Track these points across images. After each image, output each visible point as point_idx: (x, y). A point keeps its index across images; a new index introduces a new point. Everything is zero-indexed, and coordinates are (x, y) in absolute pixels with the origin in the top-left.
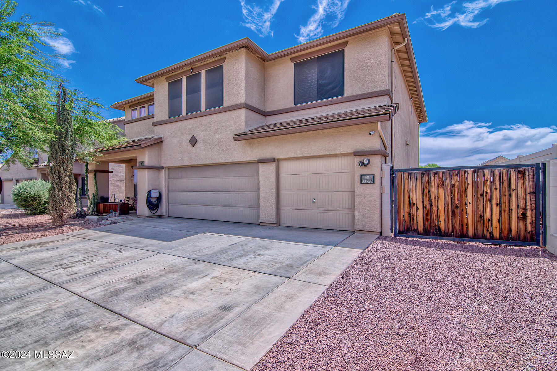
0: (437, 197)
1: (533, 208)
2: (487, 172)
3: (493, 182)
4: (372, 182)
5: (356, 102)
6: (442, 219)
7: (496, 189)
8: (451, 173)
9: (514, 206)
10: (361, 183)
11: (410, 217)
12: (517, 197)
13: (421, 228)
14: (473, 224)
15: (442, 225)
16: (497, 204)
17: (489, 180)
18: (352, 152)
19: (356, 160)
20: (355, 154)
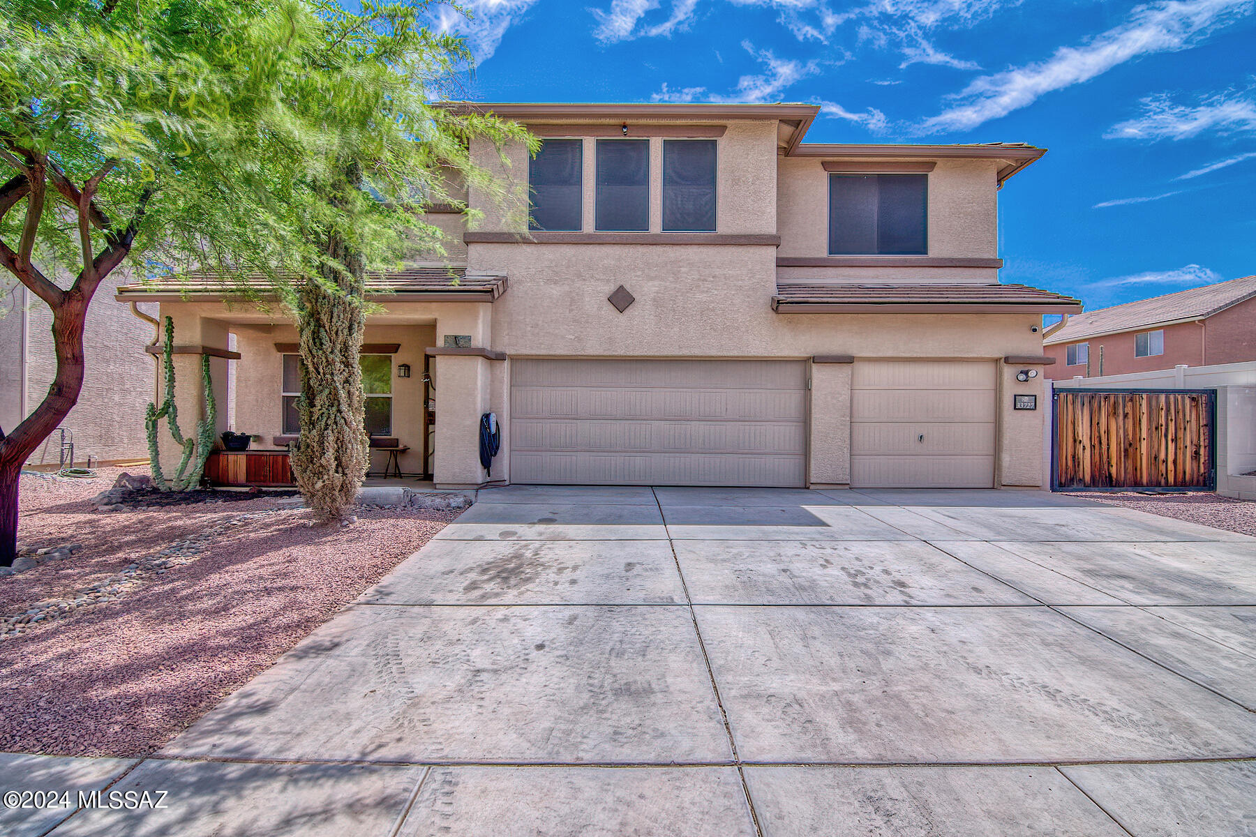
0: (1108, 432)
1: (1206, 444)
2: (1163, 397)
3: (1168, 410)
4: (1033, 407)
5: (947, 270)
6: (1114, 462)
7: (1172, 420)
8: (1124, 398)
9: (1188, 443)
10: (1015, 408)
11: (1074, 461)
12: (1191, 431)
13: (1088, 478)
14: (1147, 468)
15: (1114, 471)
16: (1172, 440)
17: (1164, 408)
18: (1002, 355)
19: (1009, 372)
20: (1007, 360)
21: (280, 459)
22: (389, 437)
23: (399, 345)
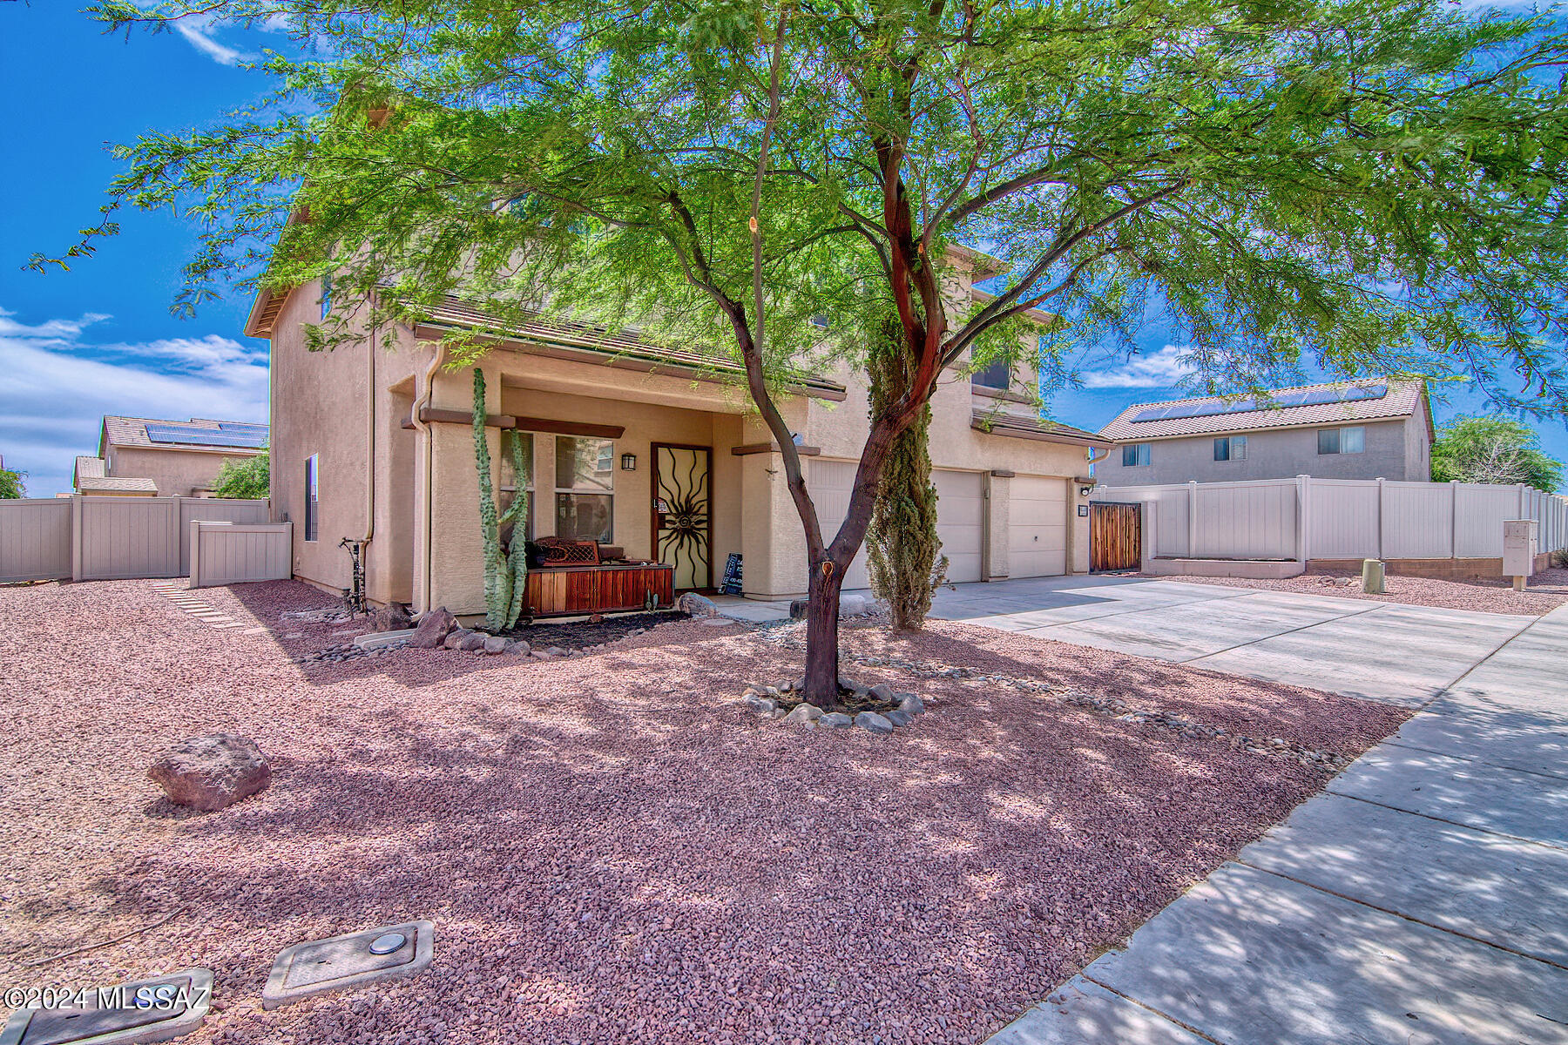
4: (1086, 514)
8: (1112, 508)
10: (1079, 516)
13: (1100, 564)
18: (1073, 476)
19: (1076, 487)
20: (1077, 480)
21: (610, 575)
22: (610, 546)
23: (623, 429)
